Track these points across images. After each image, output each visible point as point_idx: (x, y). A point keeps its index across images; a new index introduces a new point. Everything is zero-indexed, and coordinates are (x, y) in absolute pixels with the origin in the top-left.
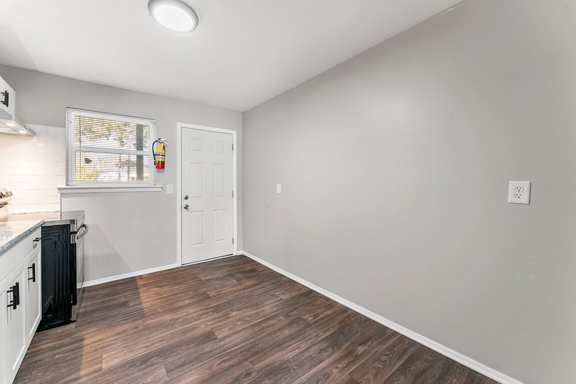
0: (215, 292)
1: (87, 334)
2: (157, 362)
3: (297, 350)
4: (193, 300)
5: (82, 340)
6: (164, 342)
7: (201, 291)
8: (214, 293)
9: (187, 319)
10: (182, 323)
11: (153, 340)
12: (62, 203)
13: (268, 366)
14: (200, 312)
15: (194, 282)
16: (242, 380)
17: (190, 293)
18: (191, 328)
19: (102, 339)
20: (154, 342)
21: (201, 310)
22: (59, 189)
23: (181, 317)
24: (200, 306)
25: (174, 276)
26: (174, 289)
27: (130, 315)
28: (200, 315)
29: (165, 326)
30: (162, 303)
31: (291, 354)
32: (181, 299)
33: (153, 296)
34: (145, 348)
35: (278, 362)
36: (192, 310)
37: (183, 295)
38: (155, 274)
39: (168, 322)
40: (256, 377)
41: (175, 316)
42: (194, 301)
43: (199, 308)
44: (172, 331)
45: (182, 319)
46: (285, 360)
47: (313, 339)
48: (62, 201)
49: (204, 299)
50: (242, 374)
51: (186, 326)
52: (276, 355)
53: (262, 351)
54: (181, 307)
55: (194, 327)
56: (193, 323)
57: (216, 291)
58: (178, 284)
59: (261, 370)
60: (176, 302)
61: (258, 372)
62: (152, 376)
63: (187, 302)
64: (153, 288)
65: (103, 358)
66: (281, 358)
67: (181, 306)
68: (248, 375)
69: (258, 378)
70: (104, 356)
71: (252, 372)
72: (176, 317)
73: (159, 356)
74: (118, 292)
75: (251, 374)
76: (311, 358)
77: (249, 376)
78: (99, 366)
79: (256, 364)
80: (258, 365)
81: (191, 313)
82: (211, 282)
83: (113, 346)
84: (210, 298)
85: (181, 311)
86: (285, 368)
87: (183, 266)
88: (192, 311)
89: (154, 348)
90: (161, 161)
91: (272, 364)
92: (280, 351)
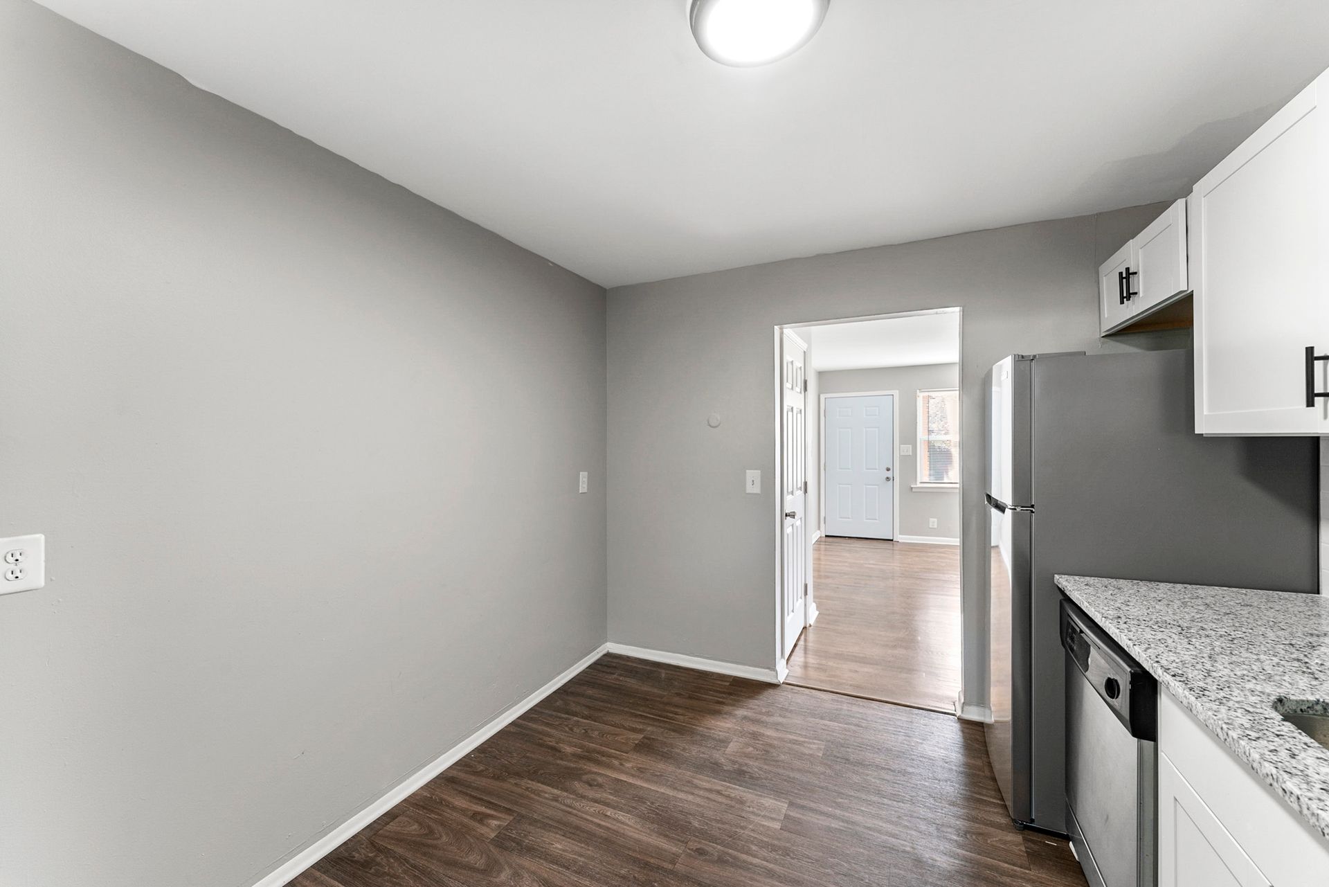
3: (609, 814)
13: (666, 836)
16: (716, 854)
31: (620, 818)
35: (649, 828)
40: (697, 839)
46: (638, 820)
47: (569, 802)
50: (705, 860)
52: (636, 836)
53: (635, 861)
59: (679, 840)
61: (687, 843)
66: (638, 827)
68: (700, 852)
69: (697, 837)
71: (692, 850)
75: (697, 849)
76: (616, 792)
77: (703, 849)
79: (674, 854)
80: (674, 849)
86: (657, 814)
91: (657, 832)
92: (623, 834)
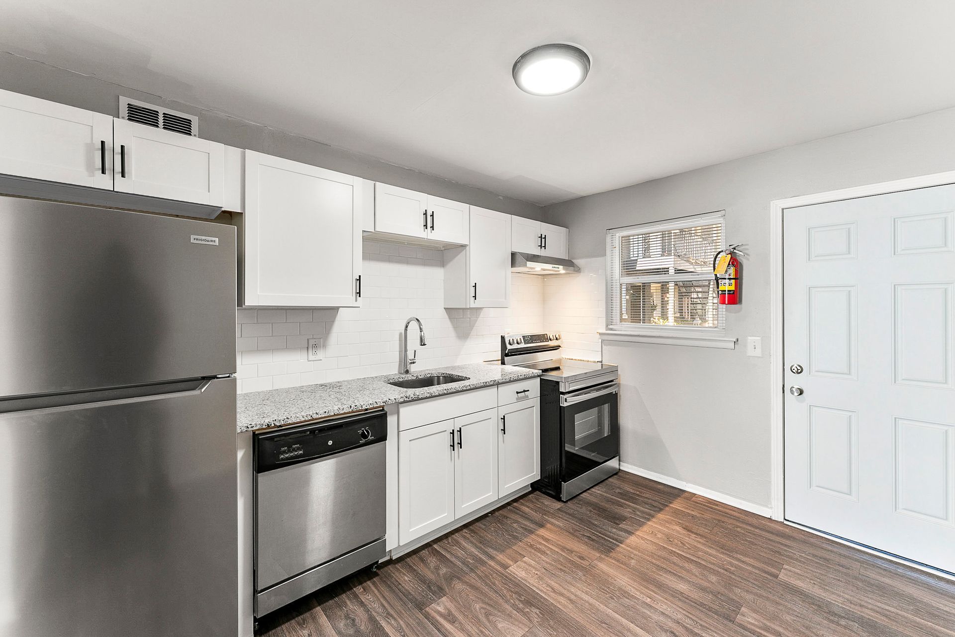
0: (759, 621)
1: (552, 524)
2: (531, 618)
4: (696, 595)
5: (542, 526)
6: (570, 606)
7: (736, 595)
8: (753, 621)
9: (638, 610)
10: (622, 609)
11: (568, 590)
12: (603, 352)
14: (670, 624)
15: (753, 566)
17: (713, 578)
18: (619, 628)
19: (549, 540)
20: (565, 592)
21: (679, 623)
22: (600, 334)
23: (636, 598)
24: (687, 614)
25: (739, 529)
26: (702, 550)
27: (603, 538)
28: (661, 627)
29: (603, 589)
30: (652, 555)
32: (684, 574)
33: (659, 535)
34: (551, 590)
36: (665, 607)
37: (695, 570)
38: (717, 505)
39: (615, 587)
41: (632, 589)
42: (696, 597)
43: (679, 616)
44: (597, 604)
45: (632, 603)
48: (603, 349)
49: (716, 613)
51: (620, 617)
54: (660, 586)
55: (626, 632)
56: (632, 625)
57: (765, 622)
58: (723, 547)
60: (670, 572)
62: (507, 625)
63: (682, 587)
64: (679, 524)
65: (524, 559)
67: (664, 584)
70: (526, 559)
72: (633, 592)
73: (542, 614)
74: (636, 499)
78: (511, 563)
81: (656, 610)
82: (789, 597)
83: (543, 557)
84: (730, 621)
85: (653, 591)
87: (786, 522)
88: (663, 607)
89: (555, 600)
90: (728, 291)
